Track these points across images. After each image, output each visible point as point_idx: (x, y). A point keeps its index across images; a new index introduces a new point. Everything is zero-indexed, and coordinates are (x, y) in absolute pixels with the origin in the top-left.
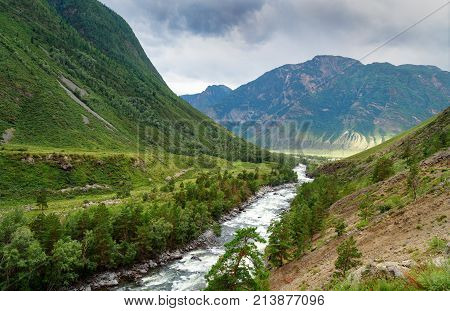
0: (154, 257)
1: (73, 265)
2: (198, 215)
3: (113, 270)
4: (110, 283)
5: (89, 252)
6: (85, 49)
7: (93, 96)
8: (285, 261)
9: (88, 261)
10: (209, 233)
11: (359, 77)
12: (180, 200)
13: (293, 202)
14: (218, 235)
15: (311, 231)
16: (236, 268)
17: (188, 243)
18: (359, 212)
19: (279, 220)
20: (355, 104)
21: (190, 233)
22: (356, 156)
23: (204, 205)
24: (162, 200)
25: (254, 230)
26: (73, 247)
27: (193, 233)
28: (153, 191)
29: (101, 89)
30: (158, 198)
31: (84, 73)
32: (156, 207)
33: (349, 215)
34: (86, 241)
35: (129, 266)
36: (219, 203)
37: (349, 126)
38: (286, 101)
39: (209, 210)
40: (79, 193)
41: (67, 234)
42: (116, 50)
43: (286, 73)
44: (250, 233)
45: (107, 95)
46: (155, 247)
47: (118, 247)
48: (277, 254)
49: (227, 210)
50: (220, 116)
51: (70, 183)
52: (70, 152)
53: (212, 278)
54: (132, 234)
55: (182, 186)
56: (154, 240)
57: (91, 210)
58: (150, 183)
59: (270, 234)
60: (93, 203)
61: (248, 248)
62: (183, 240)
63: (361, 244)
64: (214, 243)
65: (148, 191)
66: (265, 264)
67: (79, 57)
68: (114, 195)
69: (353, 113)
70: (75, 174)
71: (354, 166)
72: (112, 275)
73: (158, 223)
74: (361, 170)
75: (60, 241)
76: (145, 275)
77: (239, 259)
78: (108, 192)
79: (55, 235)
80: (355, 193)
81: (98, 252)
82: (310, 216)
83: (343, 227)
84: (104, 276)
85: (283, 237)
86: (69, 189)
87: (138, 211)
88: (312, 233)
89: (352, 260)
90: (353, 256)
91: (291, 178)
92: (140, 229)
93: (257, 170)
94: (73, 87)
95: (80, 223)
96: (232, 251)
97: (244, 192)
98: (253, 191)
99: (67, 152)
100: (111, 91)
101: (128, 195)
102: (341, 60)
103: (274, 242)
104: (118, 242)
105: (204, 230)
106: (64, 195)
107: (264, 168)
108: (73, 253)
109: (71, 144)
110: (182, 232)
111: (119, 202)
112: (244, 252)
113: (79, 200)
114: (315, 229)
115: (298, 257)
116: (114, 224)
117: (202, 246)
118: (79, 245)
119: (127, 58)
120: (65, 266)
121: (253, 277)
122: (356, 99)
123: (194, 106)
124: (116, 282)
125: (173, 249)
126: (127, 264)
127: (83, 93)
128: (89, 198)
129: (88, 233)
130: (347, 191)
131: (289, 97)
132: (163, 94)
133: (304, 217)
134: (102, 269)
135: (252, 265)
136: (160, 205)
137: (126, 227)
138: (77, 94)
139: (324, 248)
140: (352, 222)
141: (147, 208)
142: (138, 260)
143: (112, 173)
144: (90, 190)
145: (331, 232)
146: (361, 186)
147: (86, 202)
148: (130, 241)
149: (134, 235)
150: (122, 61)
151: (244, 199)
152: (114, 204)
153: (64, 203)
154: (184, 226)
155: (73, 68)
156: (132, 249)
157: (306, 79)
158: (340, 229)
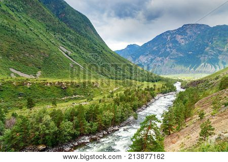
0: (105, 129)
1: (69, 133)
2: (126, 109)
3: (87, 135)
4: (85, 141)
5: (76, 127)
6: (70, 32)
7: (74, 54)
8: (171, 132)
9: (75, 131)
10: (132, 118)
11: (209, 34)
12: (117, 102)
13: (175, 102)
14: (136, 119)
15: (185, 116)
16: (146, 135)
17: (121, 122)
18: (212, 106)
19: (168, 111)
20: (208, 48)
21: (122, 118)
22: (209, 77)
23: (128, 104)
24: (108, 102)
25: (155, 116)
26: (69, 124)
27: (124, 117)
28: (104, 98)
29: (78, 50)
30: (106, 101)
31: (70, 43)
32: (105, 105)
33: (206, 108)
34: (74, 121)
35: (94, 134)
36: (136, 103)
37: (204, 61)
38: (168, 50)
39: (131, 107)
40: (70, 99)
41: (66, 118)
42: (83, 31)
43: (168, 35)
44: (153, 117)
45: (80, 53)
46: (106, 125)
47: (89, 124)
48: (167, 128)
49: (140, 106)
50: (134, 59)
51: (66, 95)
52: (65, 81)
53: (134, 140)
54: (95, 119)
55: (117, 95)
56: (105, 121)
57: (76, 107)
58: (102, 94)
59: (163, 118)
60: (76, 104)
61: (152, 125)
62: (119, 121)
63: (214, 123)
64: (134, 122)
65: (101, 98)
66: (161, 133)
67: (67, 36)
68: (86, 100)
69: (207, 53)
70: (68, 91)
71: (208, 82)
72: (87, 138)
73: (107, 113)
74: (212, 84)
75: (63, 122)
76: (101, 138)
77: (148, 130)
78: (83, 99)
79: (61, 119)
80: (210, 96)
81: (80, 127)
82: (184, 109)
83: (203, 114)
84: (83, 138)
85: (170, 120)
86: (65, 98)
87: (97, 107)
88: (186, 118)
89: (209, 132)
90: (209, 130)
91: (173, 89)
92: (98, 116)
93: (155, 86)
94: (65, 50)
95: (71, 113)
96: (144, 127)
97: (148, 97)
98: (153, 97)
99: (64, 81)
100: (82, 51)
101: (92, 100)
102: (198, 26)
103: (165, 122)
104: (89, 122)
105: (129, 116)
106: (64, 100)
107: (159, 85)
108: (69, 127)
109: (65, 77)
110: (118, 117)
111: (88, 103)
112: (150, 127)
113: (70, 103)
114: (187, 115)
115: (179, 130)
116: (87, 114)
117: (128, 124)
118: (71, 123)
119: (88, 35)
120: (66, 133)
121: (155, 140)
122: (207, 46)
123: (121, 55)
124: (89, 141)
125: (114, 126)
126: (93, 133)
127: (69, 53)
128: (74, 102)
129: (75, 118)
130: (205, 95)
131: (170, 48)
132: (106, 51)
133: (181, 109)
134: (82, 135)
135: (154, 134)
136: (107, 104)
137: (92, 115)
138: (67, 54)
139: (193, 125)
140: (208, 111)
141: (101, 106)
142: (98, 131)
143: (84, 90)
144: (75, 98)
145: (197, 117)
146: (213, 93)
147: (73, 104)
148: (94, 122)
149: (96, 119)
150: (86, 36)
151: (149, 101)
152: (86, 104)
153: (64, 104)
154: (119, 114)
155: (65, 42)
156: (95, 126)
157: (179, 38)
158: (202, 115)
